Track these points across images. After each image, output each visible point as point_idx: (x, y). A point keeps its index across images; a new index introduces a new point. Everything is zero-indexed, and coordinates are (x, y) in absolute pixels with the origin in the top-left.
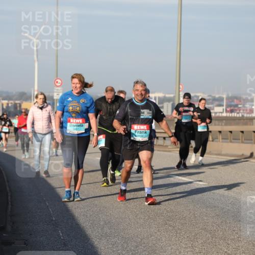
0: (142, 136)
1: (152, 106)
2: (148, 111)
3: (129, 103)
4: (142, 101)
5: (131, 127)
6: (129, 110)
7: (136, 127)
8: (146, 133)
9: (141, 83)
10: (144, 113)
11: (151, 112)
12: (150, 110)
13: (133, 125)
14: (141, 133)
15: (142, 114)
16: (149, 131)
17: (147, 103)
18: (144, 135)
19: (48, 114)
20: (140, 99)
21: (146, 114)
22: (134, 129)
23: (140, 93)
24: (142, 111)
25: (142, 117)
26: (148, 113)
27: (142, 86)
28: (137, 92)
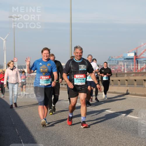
0: (81, 82)
1: (86, 63)
2: (84, 66)
3: (71, 61)
4: (80, 60)
5: (74, 76)
6: (72, 66)
7: (77, 76)
8: (83, 79)
9: (79, 48)
10: (81, 67)
11: (86, 66)
12: (85, 65)
13: (75, 75)
14: (80, 79)
15: (80, 68)
16: (85, 78)
17: (83, 61)
18: (83, 81)
19: (16, 73)
20: (79, 58)
21: (83, 67)
22: (76, 78)
23: (79, 55)
24: (80, 66)
25: (80, 70)
26: (84, 67)
27: (80, 50)
28: (77, 54)
